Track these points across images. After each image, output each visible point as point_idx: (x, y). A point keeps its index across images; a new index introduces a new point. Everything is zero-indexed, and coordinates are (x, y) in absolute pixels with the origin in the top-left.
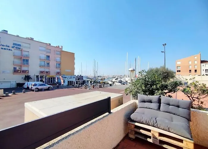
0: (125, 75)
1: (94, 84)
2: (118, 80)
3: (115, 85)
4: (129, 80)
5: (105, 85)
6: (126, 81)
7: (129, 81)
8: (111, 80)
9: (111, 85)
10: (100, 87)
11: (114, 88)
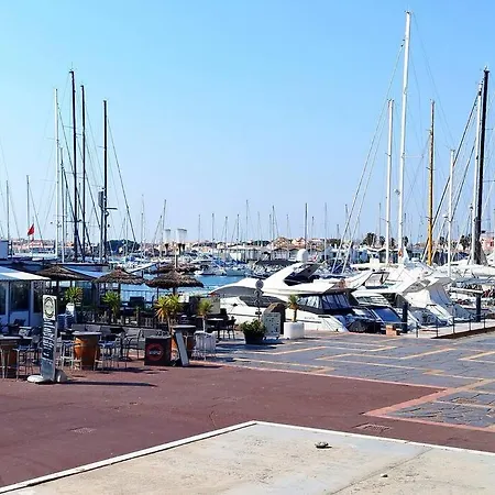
0: (370, 239)
1: (94, 330)
2: (321, 286)
3: (301, 338)
4: (416, 287)
5: (204, 339)
6: (392, 298)
7: (420, 299)
8: (250, 283)
9: (256, 337)
10: (158, 354)
11: (296, 368)
